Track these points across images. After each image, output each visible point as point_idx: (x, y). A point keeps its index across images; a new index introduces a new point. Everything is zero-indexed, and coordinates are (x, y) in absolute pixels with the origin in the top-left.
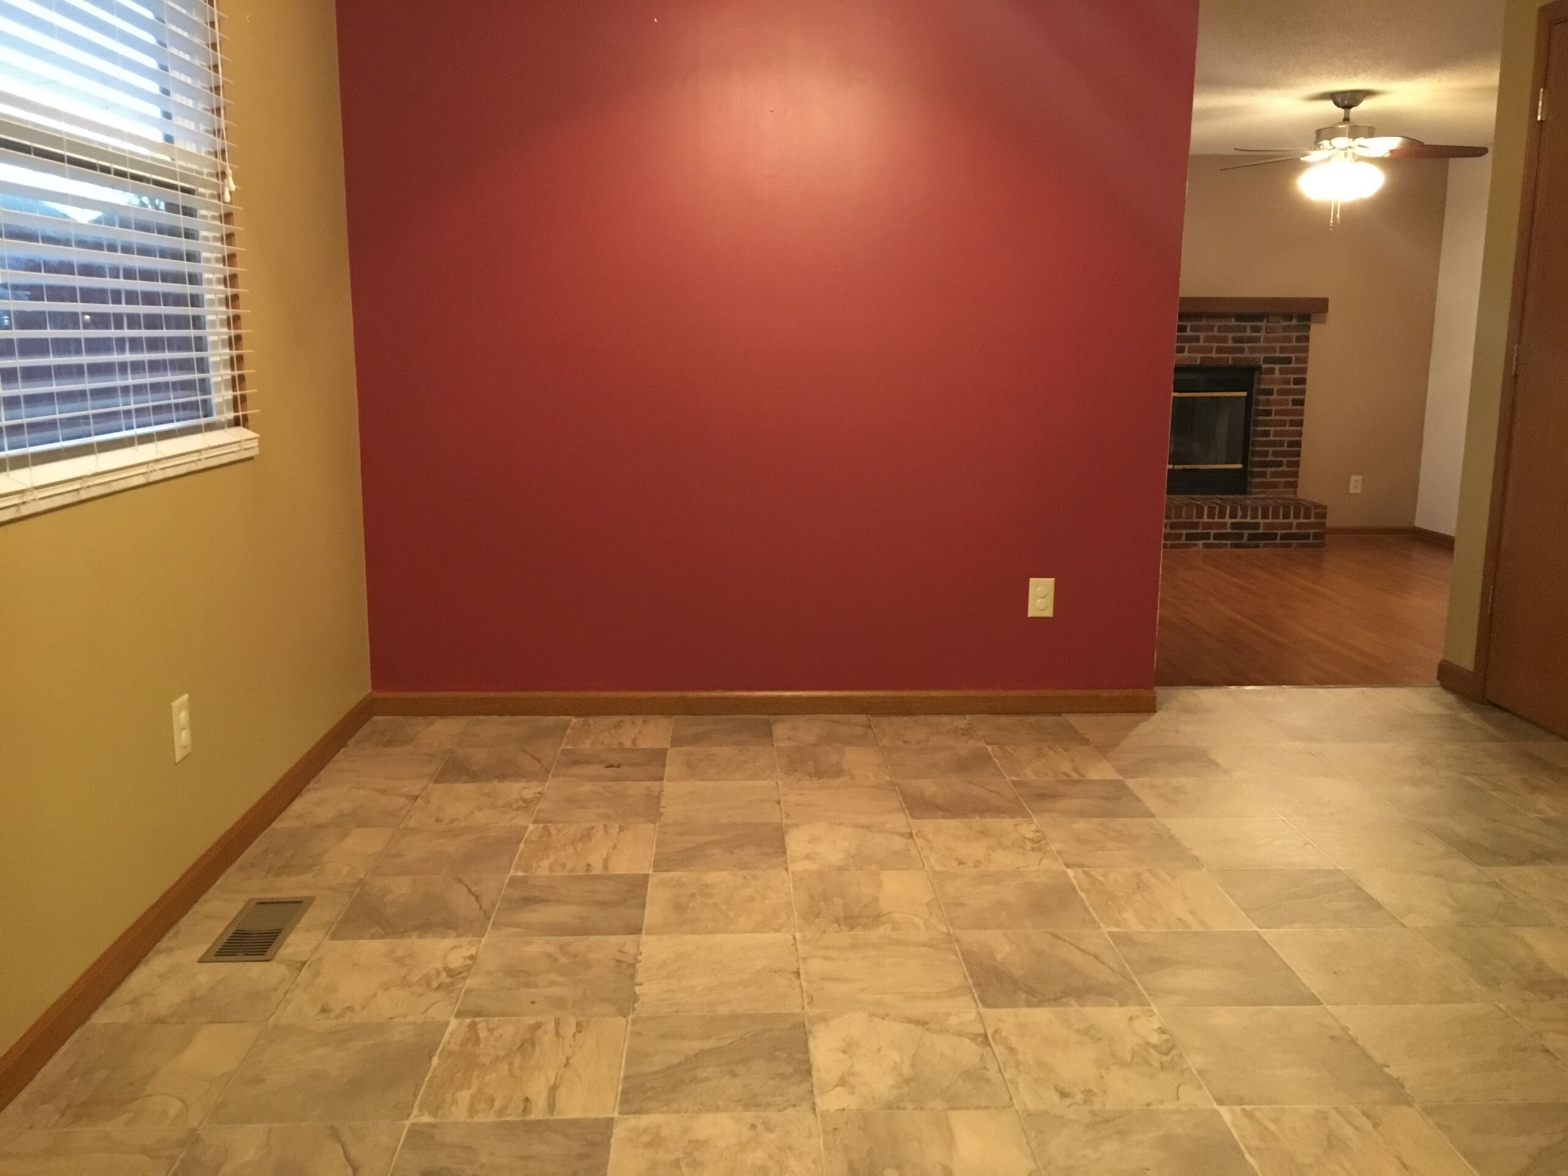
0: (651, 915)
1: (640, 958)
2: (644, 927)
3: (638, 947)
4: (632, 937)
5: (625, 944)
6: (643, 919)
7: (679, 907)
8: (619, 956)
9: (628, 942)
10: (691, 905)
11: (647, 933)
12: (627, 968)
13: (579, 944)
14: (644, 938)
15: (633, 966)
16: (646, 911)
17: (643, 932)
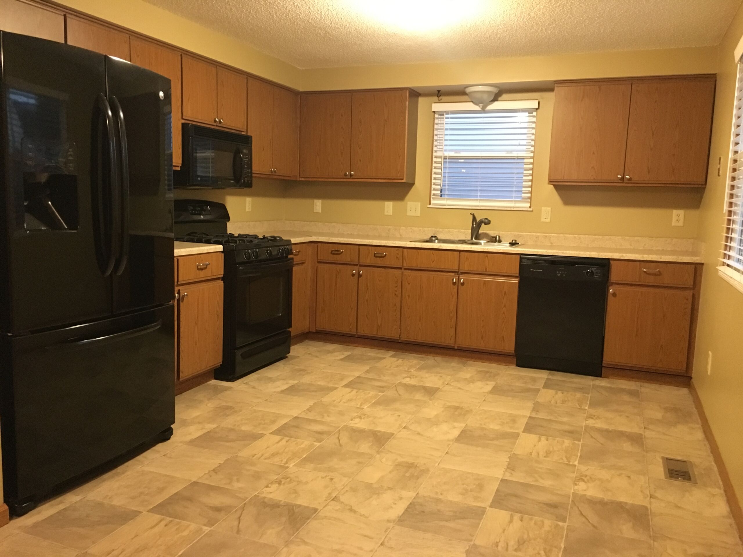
0: (495, 486)
1: (505, 470)
2: (499, 481)
3: (504, 474)
4: (506, 478)
5: (510, 476)
6: (499, 485)
7: (481, 487)
8: (513, 472)
9: (508, 477)
10: (475, 486)
11: (498, 478)
12: (511, 467)
13: (529, 480)
14: (501, 477)
15: (508, 468)
16: (497, 488)
17: (500, 480)
